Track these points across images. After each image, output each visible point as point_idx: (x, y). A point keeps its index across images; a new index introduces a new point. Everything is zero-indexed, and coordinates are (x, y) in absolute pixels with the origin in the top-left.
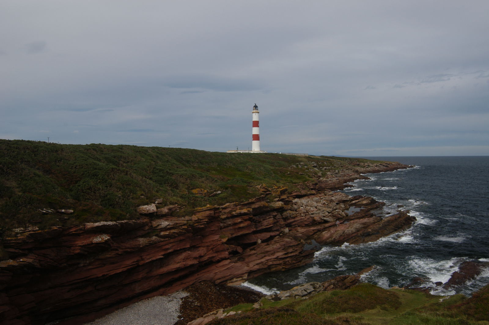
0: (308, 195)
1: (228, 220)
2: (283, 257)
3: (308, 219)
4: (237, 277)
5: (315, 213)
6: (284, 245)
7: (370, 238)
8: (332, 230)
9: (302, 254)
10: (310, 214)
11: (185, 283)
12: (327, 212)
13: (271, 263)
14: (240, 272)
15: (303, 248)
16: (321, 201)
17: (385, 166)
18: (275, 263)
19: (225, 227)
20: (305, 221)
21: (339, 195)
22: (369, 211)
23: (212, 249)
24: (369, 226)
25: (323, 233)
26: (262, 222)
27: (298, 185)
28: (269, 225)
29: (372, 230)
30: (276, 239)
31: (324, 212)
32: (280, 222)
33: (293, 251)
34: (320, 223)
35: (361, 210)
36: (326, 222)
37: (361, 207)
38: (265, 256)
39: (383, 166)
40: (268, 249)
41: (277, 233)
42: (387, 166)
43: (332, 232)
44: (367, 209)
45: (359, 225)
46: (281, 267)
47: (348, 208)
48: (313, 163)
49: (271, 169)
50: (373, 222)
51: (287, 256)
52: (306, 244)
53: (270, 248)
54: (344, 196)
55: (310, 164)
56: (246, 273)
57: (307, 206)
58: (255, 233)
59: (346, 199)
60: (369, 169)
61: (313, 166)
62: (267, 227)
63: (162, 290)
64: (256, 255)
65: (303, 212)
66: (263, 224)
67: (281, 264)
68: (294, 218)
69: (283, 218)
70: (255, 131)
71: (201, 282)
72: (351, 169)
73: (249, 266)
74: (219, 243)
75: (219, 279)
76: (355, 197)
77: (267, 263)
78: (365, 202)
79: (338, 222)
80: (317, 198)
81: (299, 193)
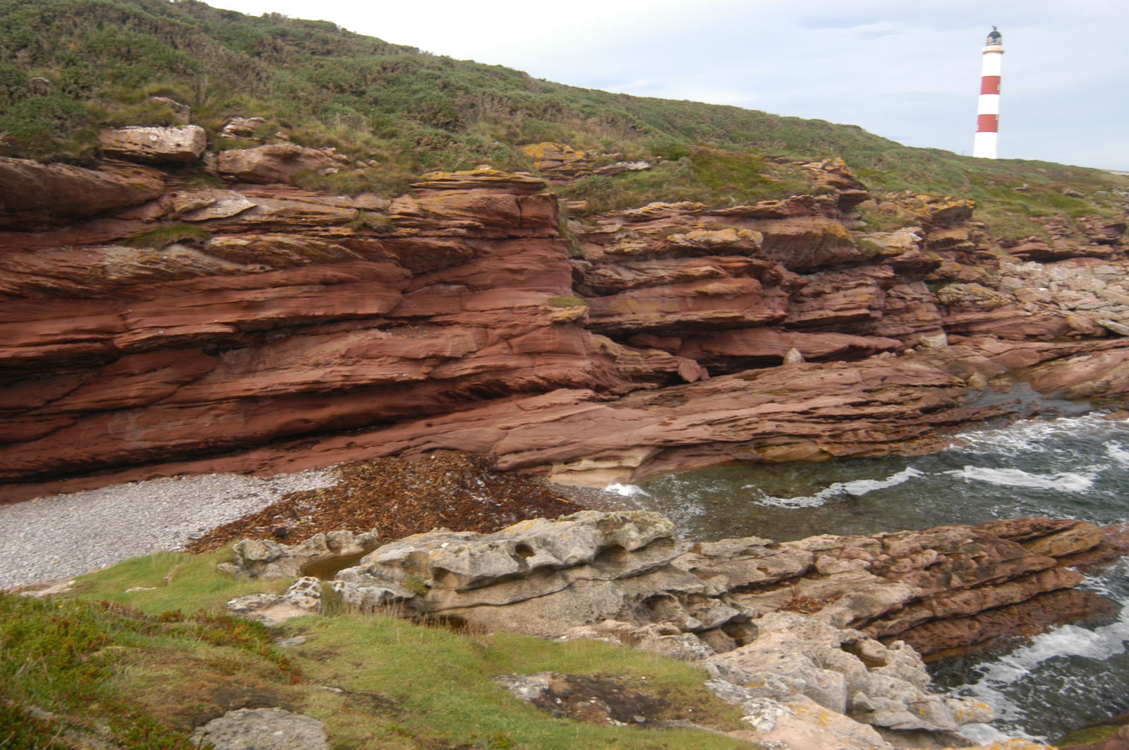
0: (1080, 256)
5: (1081, 306)
6: (883, 379)
26: (829, 296)
28: (854, 309)
33: (900, 400)
36: (1110, 334)
46: (810, 449)
52: (987, 389)
62: (841, 314)
66: (828, 303)
67: (818, 436)
69: (940, 304)
80: (1111, 270)
81: (1044, 247)
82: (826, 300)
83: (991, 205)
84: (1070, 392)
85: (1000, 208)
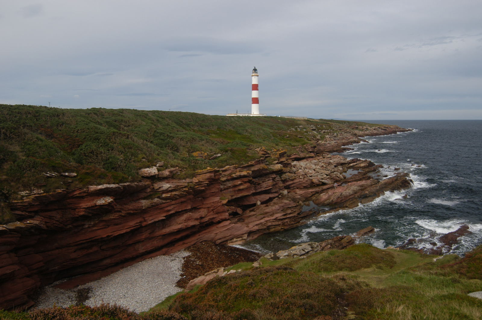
0: (307, 158)
1: (228, 183)
2: (282, 218)
3: (307, 181)
4: (237, 237)
5: (313, 175)
6: (283, 206)
7: (367, 199)
8: (330, 192)
9: (300, 215)
10: (309, 176)
11: (187, 243)
12: (326, 174)
13: (270, 224)
14: (239, 233)
15: (301, 209)
16: (319, 164)
17: (383, 129)
18: (274, 224)
19: (225, 189)
20: (304, 183)
21: (337, 157)
22: (366, 174)
23: (213, 210)
24: (366, 188)
25: (321, 195)
27: (297, 148)
28: (269, 187)
29: (369, 192)
30: (275, 200)
31: (322, 175)
32: (279, 184)
33: (292, 212)
34: (318, 185)
35: (359, 173)
36: (324, 184)
37: (358, 170)
38: (264, 217)
39: (382, 129)
40: (267, 210)
41: (276, 195)
42: (385, 130)
43: (330, 193)
44: (364, 172)
45: (356, 187)
46: (279, 228)
47: (346, 170)
48: (312, 126)
49: (270, 132)
50: (370, 184)
51: (285, 217)
52: (304, 206)
53: (269, 209)
54: (342, 158)
55: (309, 127)
56: (246, 233)
57: (306, 169)
58: (254, 194)
59: (344, 162)
60: (367, 132)
61: (311, 129)
62: (266, 189)
63: (164, 250)
64: (255, 216)
65: (301, 174)
66: (262, 186)
67: (280, 225)
68: (293, 180)
69: (282, 181)
70: (255, 94)
71: (202, 242)
72: (350, 133)
73: (248, 227)
74: (219, 204)
75: (220, 239)
76: (353, 160)
77: (266, 224)
78: (362, 165)
79: (336, 185)
80: (315, 161)
81: (298, 156)
82: (261, 185)
83: (281, 144)
84: (325, 204)
85: (284, 145)
